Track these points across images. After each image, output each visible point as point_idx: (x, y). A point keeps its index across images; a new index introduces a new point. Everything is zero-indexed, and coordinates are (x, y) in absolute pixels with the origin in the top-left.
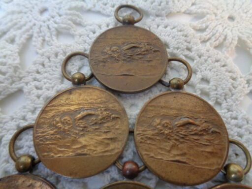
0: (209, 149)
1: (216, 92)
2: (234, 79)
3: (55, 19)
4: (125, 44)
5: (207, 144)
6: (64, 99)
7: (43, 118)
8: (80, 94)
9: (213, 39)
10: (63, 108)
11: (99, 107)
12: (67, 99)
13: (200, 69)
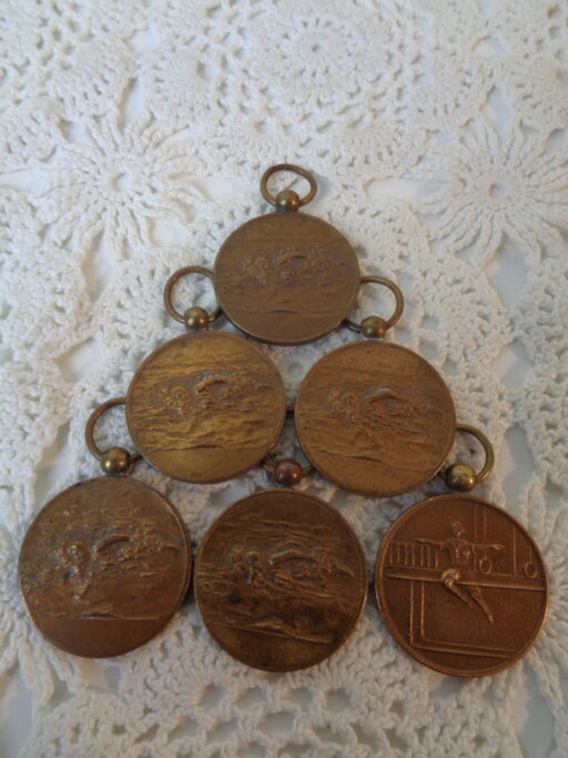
0: (420, 440)
1: (448, 342)
2: (485, 317)
3: (144, 198)
4: (281, 252)
5: (417, 431)
6: (173, 354)
7: (139, 388)
8: (200, 348)
9: (454, 236)
10: (172, 371)
11: (234, 370)
12: (178, 355)
13: (422, 297)
